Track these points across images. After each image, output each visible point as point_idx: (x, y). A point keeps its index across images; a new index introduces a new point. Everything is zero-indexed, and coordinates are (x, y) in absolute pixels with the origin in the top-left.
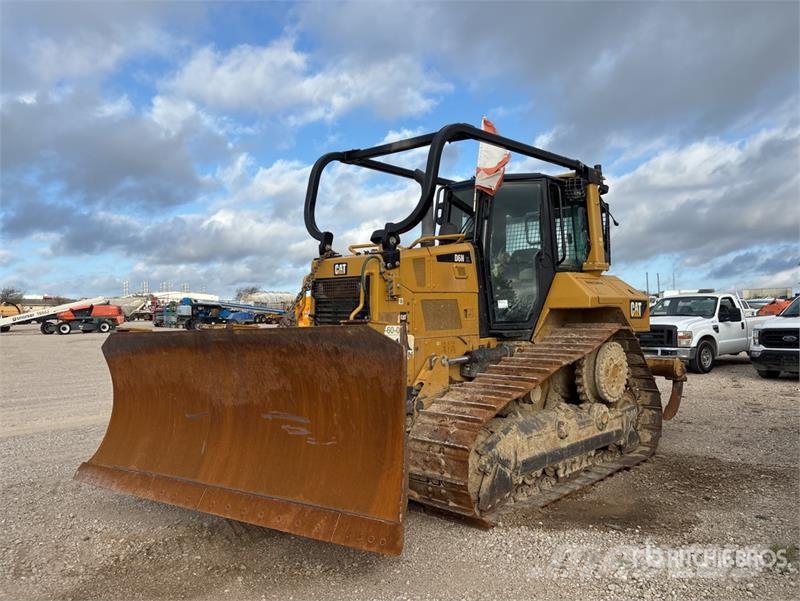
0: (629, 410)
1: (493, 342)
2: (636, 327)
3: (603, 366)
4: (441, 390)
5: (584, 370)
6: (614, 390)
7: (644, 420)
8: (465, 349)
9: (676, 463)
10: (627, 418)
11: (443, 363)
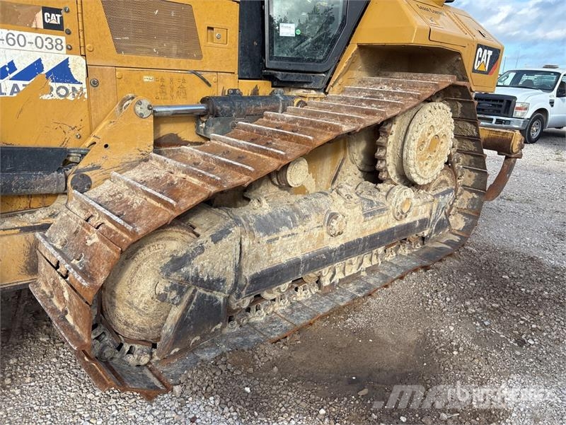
0: (444, 194)
1: (265, 88)
2: (477, 85)
3: (417, 136)
4: (135, 156)
5: (391, 139)
6: (427, 169)
7: (460, 203)
8: (207, 92)
9: (487, 263)
10: (439, 204)
11: (139, 112)
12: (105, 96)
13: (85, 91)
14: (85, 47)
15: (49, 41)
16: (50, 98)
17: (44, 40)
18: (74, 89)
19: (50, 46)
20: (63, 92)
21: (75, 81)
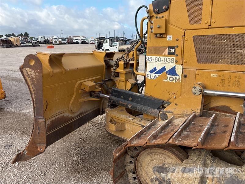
11: (194, 92)
12: (189, 82)
13: (181, 79)
14: (183, 61)
15: (169, 59)
16: (167, 81)
17: (167, 59)
18: (176, 78)
19: (169, 61)
20: (171, 79)
21: (177, 75)
